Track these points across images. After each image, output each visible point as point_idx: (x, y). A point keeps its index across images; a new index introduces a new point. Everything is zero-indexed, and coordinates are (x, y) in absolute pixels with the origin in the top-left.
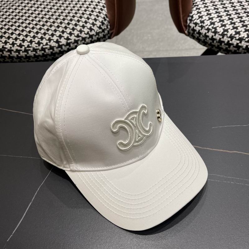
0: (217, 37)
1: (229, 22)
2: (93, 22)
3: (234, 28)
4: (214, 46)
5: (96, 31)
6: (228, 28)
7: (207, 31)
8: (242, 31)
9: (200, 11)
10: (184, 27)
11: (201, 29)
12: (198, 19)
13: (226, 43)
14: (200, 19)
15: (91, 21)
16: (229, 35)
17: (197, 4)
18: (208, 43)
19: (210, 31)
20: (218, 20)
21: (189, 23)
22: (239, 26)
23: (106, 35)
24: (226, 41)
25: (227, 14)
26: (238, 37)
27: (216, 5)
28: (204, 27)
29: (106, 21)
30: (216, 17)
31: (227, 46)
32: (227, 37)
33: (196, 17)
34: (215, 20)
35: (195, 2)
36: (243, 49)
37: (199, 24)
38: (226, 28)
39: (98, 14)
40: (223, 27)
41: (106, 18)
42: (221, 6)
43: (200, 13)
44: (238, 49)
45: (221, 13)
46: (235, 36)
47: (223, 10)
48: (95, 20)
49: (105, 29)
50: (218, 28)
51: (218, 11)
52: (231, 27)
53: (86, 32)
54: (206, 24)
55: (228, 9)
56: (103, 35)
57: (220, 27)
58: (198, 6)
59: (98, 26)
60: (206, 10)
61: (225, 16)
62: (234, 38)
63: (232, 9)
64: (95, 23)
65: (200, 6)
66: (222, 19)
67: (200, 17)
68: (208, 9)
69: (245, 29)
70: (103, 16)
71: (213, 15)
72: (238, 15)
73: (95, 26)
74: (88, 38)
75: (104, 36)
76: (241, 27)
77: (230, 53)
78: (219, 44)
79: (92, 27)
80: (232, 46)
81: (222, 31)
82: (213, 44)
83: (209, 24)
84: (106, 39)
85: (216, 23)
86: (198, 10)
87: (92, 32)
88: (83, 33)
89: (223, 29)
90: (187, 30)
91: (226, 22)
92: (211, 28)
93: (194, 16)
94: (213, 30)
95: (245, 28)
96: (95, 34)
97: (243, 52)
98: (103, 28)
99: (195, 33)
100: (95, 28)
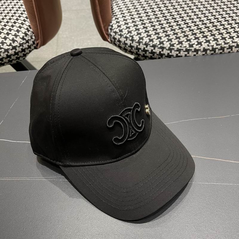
0: (135, 44)
1: (143, 31)
2: (16, 33)
3: (148, 36)
4: (134, 52)
5: (19, 42)
6: (143, 36)
7: (125, 39)
8: (154, 38)
9: (118, 21)
10: (106, 36)
11: (121, 38)
12: (117, 28)
13: (142, 49)
14: (119, 28)
15: (13, 32)
16: (144, 43)
17: (116, 14)
18: (128, 50)
19: (128, 39)
20: (134, 29)
21: (110, 32)
22: (152, 34)
23: (31, 45)
24: (142, 48)
25: (142, 23)
26: (152, 44)
27: (132, 15)
28: (123, 35)
29: (30, 32)
30: (133, 26)
31: (144, 53)
32: (143, 44)
33: (116, 26)
34: (131, 29)
35: (114, 12)
36: (158, 55)
37: (118, 33)
38: (141, 36)
39: (21, 25)
40: (139, 36)
41: (29, 29)
42: (137, 16)
43: (119, 22)
44: (154, 55)
45: (137, 22)
46: (149, 43)
47: (138, 19)
48: (18, 31)
49: (29, 39)
50: (134, 36)
51: (134, 20)
52: (145, 35)
53: (8, 44)
54: (124, 33)
55: (143, 18)
56: (28, 45)
57: (136, 35)
58: (116, 16)
59: (21, 37)
60: (124, 20)
61: (140, 25)
62: (149, 45)
63: (146, 18)
64: (17, 34)
65: (118, 16)
66: (138, 28)
67: (119, 26)
68: (125, 19)
69: (157, 37)
70: (26, 27)
71: (130, 25)
72: (151, 24)
73: (18, 37)
74: (12, 50)
75: (29, 47)
76: (154, 35)
77: (147, 58)
78: (137, 51)
79: (15, 39)
80: (148, 53)
81: (138, 39)
82: (132, 50)
83: (127, 33)
84: (33, 50)
85: (133, 32)
86: (116, 20)
87: (15, 43)
88: (5, 44)
89: (139, 37)
90: (110, 38)
91: (141, 31)
92: (129, 37)
93: (113, 25)
94: (131, 38)
95: (157, 35)
96: (19, 45)
97: (158, 58)
98: (27, 39)
99: (116, 41)
100: (18, 39)
